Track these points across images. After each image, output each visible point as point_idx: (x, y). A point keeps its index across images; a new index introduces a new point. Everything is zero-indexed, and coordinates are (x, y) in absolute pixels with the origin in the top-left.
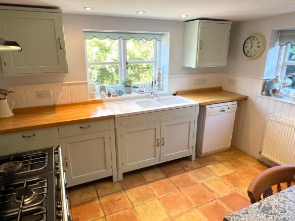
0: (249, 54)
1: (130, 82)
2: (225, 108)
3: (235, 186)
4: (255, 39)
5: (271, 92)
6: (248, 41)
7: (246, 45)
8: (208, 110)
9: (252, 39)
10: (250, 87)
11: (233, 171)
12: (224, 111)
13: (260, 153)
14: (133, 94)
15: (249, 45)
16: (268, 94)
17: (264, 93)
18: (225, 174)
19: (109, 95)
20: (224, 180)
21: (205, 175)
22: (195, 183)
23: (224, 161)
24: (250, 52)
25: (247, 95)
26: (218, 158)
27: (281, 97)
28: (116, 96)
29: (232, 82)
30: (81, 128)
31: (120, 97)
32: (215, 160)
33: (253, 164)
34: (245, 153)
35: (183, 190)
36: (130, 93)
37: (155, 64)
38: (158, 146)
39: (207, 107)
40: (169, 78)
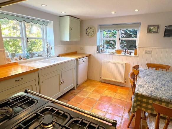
0: (89, 35)
1: (31, 50)
2: (85, 60)
3: (100, 94)
4: (91, 28)
5: (100, 51)
6: (88, 29)
7: (87, 31)
8: (79, 62)
9: (89, 28)
10: (91, 50)
11: (94, 88)
12: (84, 61)
13: (101, 78)
14: (35, 58)
15: (88, 31)
16: (99, 52)
17: (98, 52)
18: (92, 90)
19: (21, 59)
20: (94, 93)
21: (85, 94)
22: (84, 98)
23: (88, 85)
24: (89, 34)
25: (90, 54)
26: (84, 85)
27: (104, 53)
28: (26, 59)
29: (82, 49)
30: (16, 81)
31: (28, 59)
32: (84, 86)
33: (99, 83)
34: (93, 80)
35: (81, 103)
36: (33, 57)
37: (44, 39)
38: (61, 85)
39: (79, 60)
40: (55, 47)
